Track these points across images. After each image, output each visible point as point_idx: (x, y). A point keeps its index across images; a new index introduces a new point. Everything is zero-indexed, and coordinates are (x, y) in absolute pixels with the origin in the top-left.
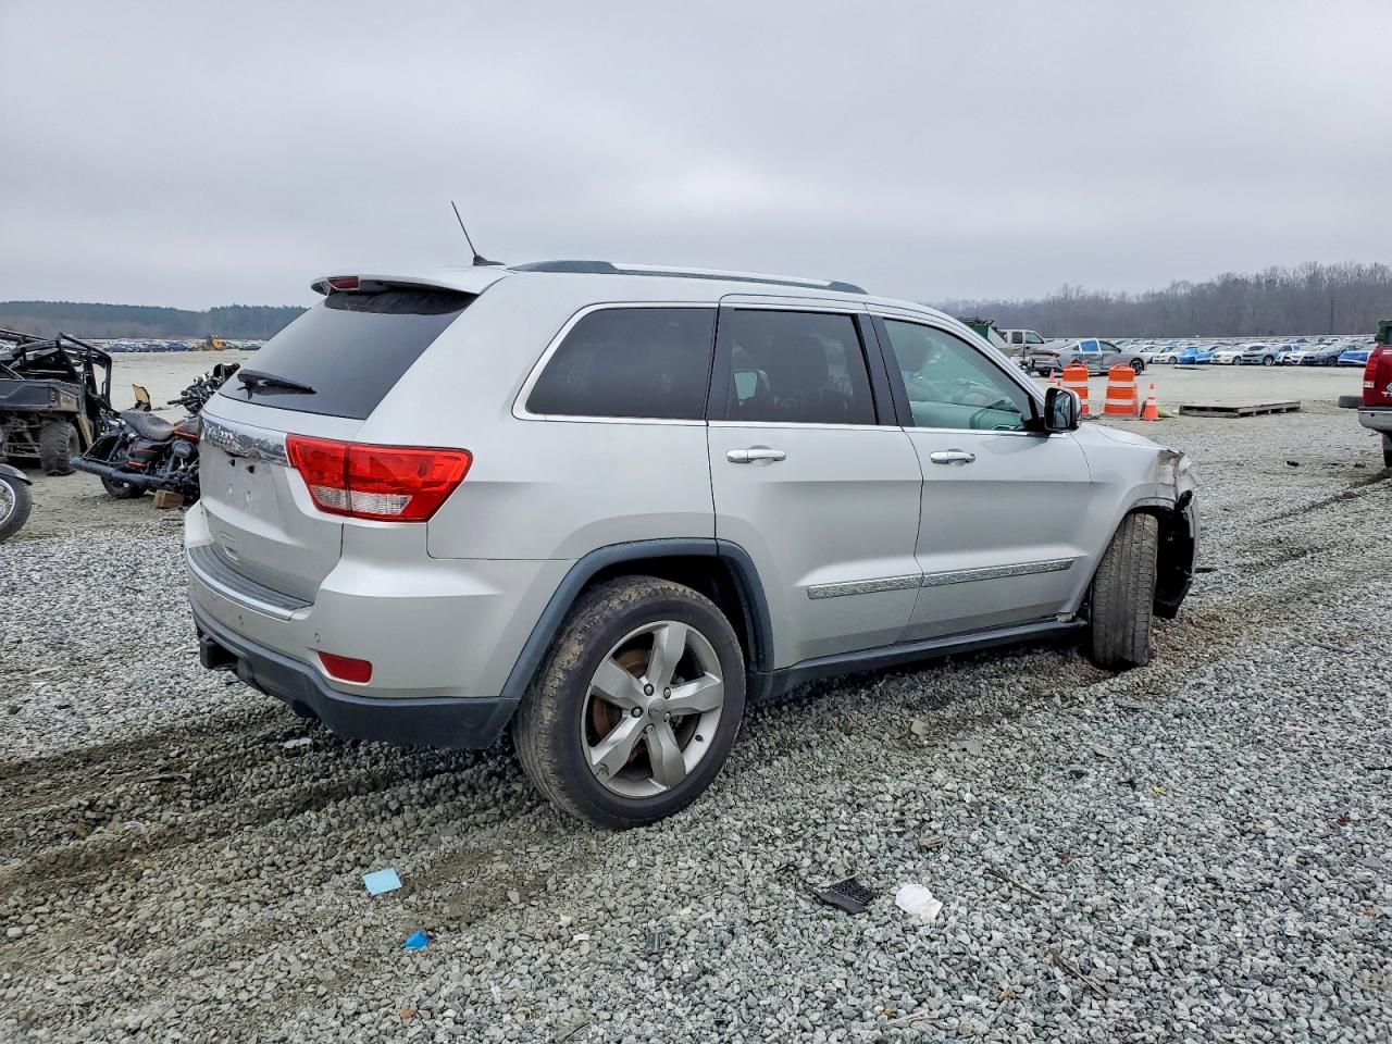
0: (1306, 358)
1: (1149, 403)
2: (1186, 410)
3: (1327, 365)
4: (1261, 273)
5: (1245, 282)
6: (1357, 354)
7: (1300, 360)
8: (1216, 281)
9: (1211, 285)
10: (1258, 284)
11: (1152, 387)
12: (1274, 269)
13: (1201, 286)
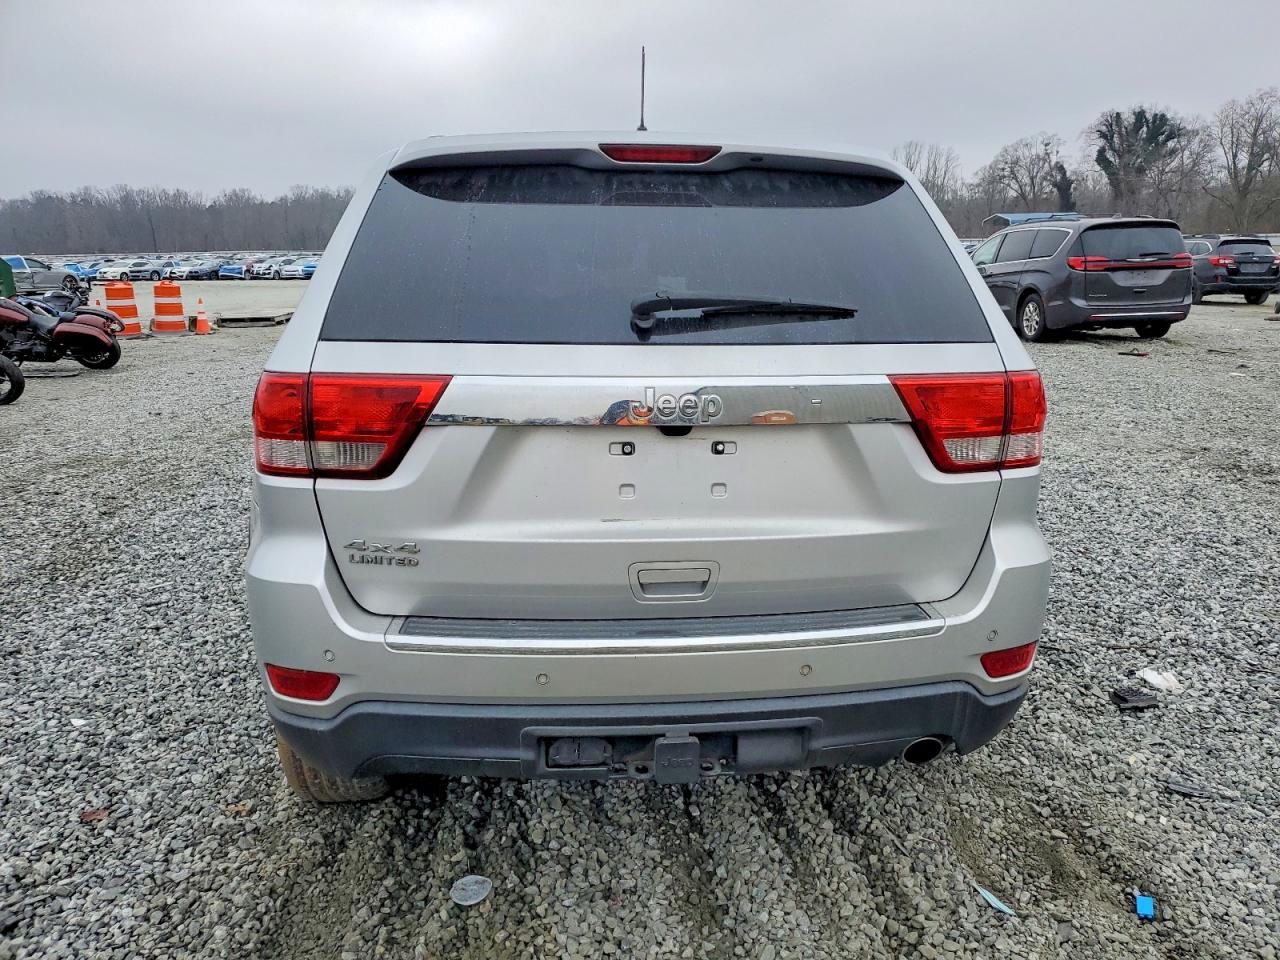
0: (191, 272)
1: (200, 317)
2: (223, 322)
3: (210, 279)
4: (75, 192)
5: (61, 200)
6: (234, 269)
7: (185, 275)
8: (30, 198)
9: (24, 202)
10: (74, 202)
11: (200, 302)
12: (86, 189)
13: (13, 202)
